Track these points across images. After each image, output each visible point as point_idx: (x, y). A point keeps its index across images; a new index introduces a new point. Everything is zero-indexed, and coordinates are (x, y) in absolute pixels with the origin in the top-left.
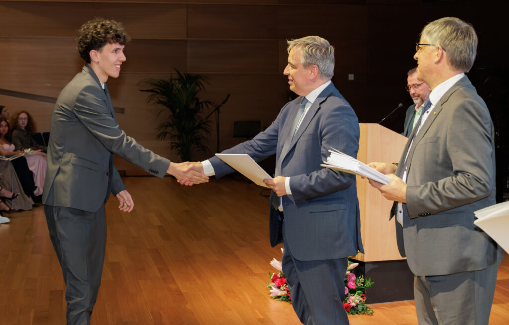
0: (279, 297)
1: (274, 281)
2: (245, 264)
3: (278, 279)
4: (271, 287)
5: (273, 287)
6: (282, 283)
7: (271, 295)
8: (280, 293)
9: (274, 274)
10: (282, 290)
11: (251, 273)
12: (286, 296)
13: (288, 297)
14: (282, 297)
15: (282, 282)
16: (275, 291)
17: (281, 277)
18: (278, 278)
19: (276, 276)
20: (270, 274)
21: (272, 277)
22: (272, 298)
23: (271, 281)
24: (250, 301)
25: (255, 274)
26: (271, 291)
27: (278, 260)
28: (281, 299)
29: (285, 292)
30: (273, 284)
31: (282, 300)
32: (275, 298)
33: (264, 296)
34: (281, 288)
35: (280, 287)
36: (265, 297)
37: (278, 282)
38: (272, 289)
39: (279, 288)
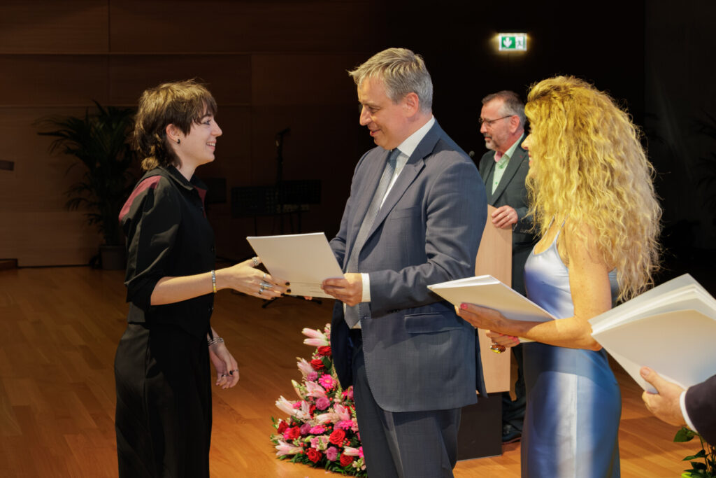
0: (290, 457)
1: (281, 431)
2: (227, 404)
3: (289, 429)
4: (276, 441)
5: (279, 441)
6: (295, 434)
7: (277, 454)
8: (291, 450)
9: (280, 420)
10: (295, 446)
11: (240, 419)
12: (301, 455)
13: (305, 456)
14: (296, 456)
15: (294, 432)
16: (283, 447)
17: (292, 426)
18: (288, 426)
19: (283, 423)
20: (273, 420)
21: (277, 426)
22: (279, 458)
23: (276, 431)
24: (245, 464)
25: (249, 421)
26: (277, 447)
27: (288, 399)
28: (293, 460)
29: (300, 449)
30: (281, 436)
31: (296, 462)
32: (284, 459)
33: (266, 455)
34: (294, 443)
35: (293, 440)
36: (269, 459)
37: (287, 433)
38: (279, 444)
39: (290, 442)
